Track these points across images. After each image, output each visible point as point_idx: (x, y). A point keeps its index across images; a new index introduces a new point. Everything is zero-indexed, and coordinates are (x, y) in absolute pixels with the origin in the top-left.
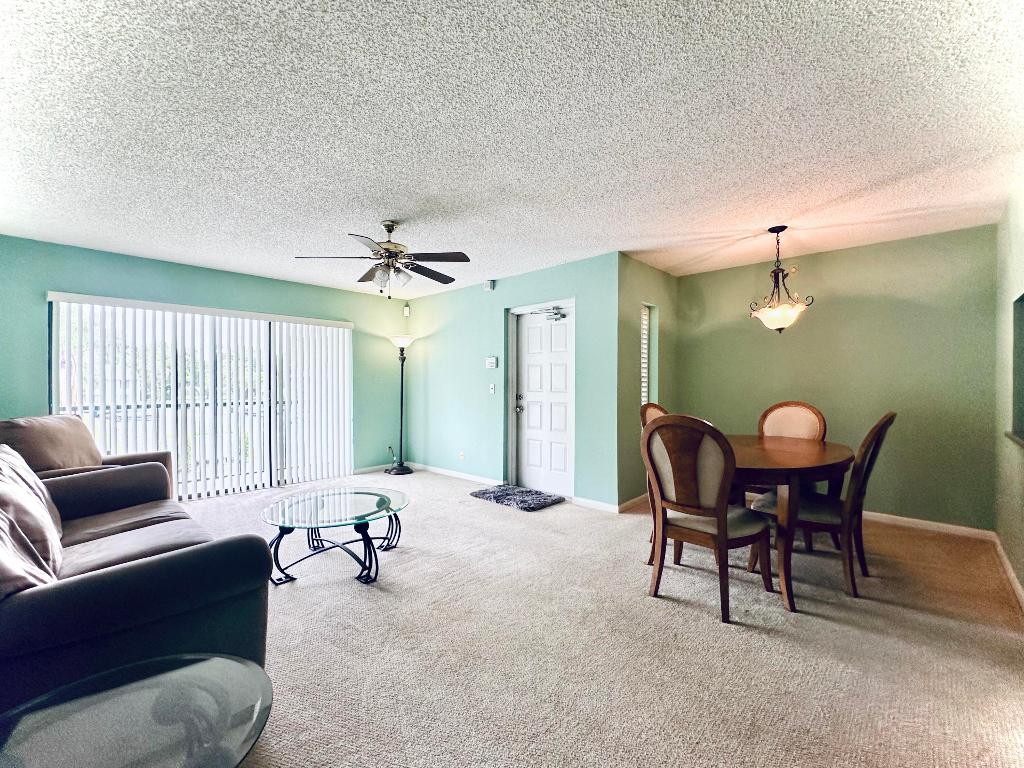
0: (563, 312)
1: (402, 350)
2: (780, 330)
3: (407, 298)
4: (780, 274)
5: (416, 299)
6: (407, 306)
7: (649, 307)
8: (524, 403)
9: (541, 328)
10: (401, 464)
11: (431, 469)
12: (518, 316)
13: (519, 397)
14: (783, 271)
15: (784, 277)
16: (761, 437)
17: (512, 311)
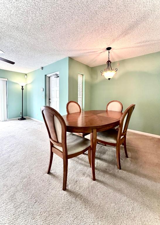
0: (58, 75)
1: (22, 87)
2: (109, 79)
3: (26, 73)
4: (109, 63)
5: (28, 73)
6: (26, 75)
7: (83, 75)
8: (51, 101)
9: (54, 80)
10: (22, 117)
11: (32, 118)
12: (49, 77)
13: (49, 99)
14: (110, 61)
15: (110, 63)
16: (107, 111)
17: (47, 76)
